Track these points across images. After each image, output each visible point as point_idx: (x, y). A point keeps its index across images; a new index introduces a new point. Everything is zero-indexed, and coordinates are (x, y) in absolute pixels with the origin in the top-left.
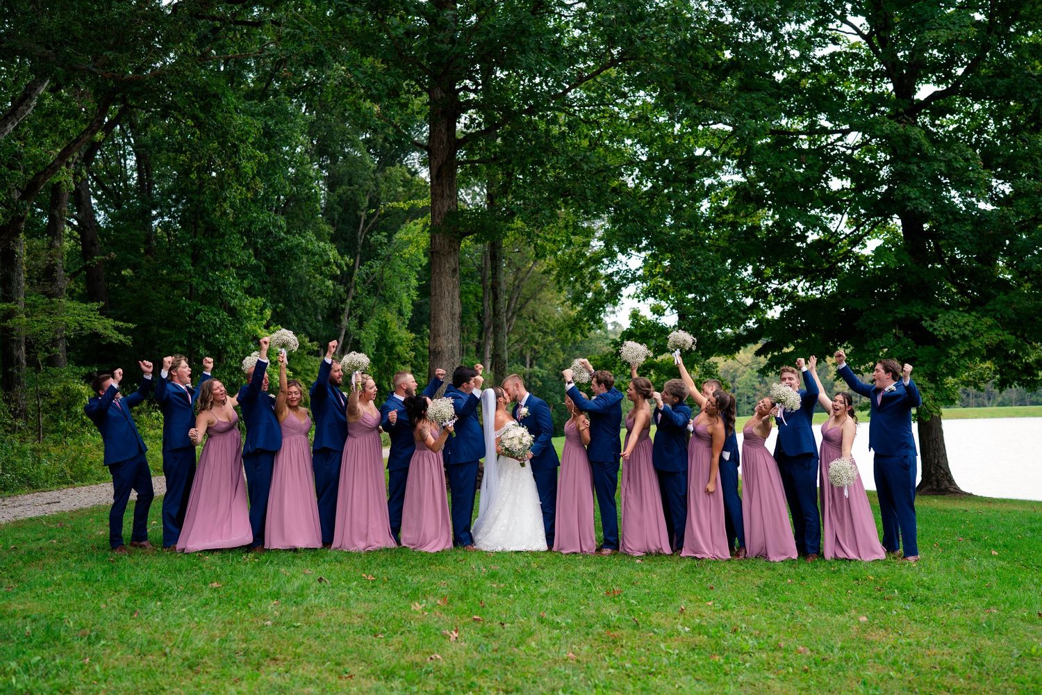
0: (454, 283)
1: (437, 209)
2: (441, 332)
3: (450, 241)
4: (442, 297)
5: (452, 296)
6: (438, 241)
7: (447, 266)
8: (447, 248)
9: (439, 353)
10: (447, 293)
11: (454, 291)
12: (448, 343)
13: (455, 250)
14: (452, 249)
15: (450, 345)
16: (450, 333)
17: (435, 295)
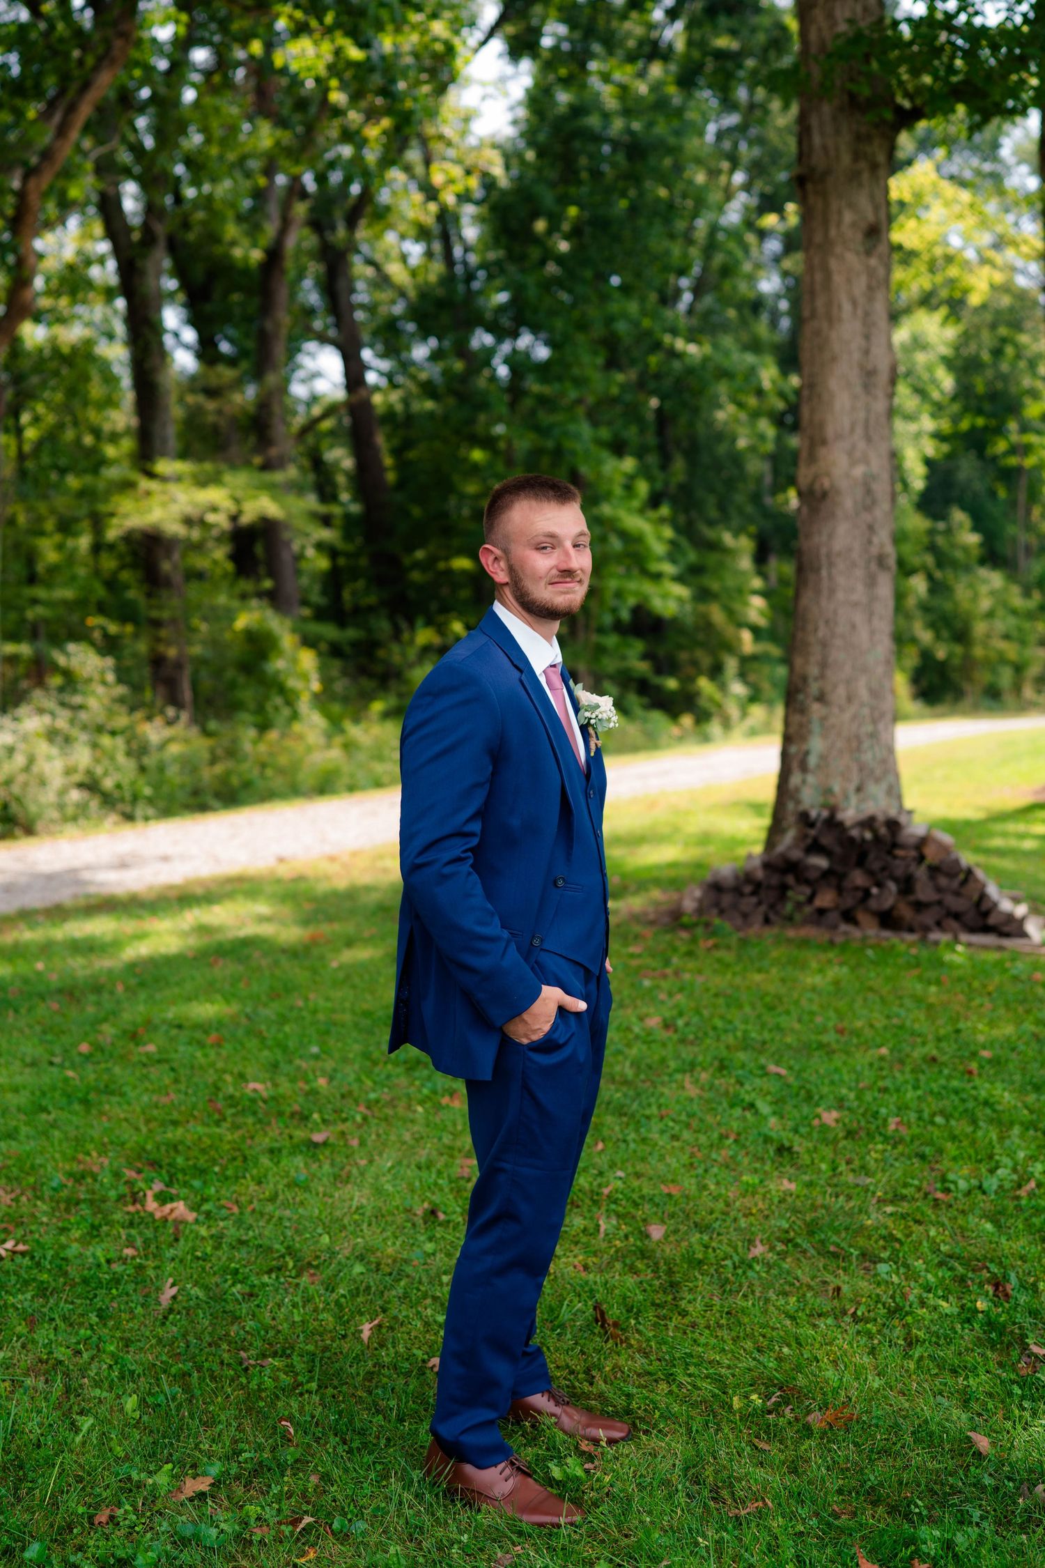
0: (871, 273)
1: (813, 36)
2: (830, 431)
3: (859, 138)
4: (831, 320)
5: (867, 314)
6: (817, 140)
7: (848, 217)
8: (846, 159)
9: (825, 495)
10: (847, 307)
11: (871, 299)
12: (853, 463)
13: (874, 167)
14: (863, 165)
15: (859, 471)
16: (859, 431)
17: (813, 315)
